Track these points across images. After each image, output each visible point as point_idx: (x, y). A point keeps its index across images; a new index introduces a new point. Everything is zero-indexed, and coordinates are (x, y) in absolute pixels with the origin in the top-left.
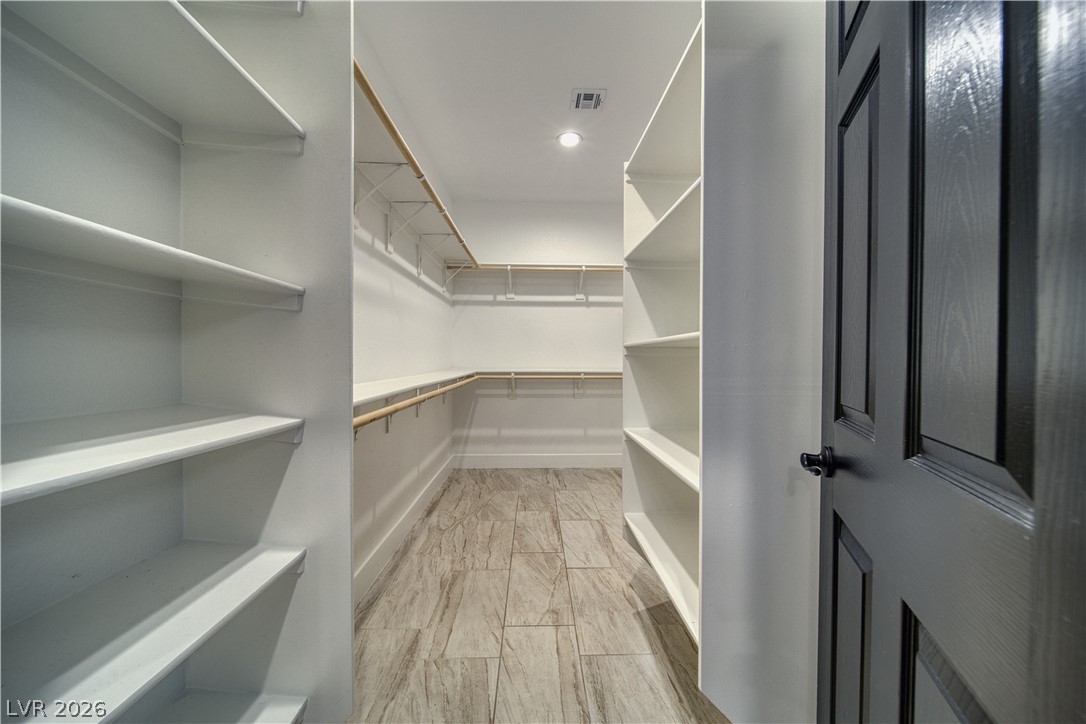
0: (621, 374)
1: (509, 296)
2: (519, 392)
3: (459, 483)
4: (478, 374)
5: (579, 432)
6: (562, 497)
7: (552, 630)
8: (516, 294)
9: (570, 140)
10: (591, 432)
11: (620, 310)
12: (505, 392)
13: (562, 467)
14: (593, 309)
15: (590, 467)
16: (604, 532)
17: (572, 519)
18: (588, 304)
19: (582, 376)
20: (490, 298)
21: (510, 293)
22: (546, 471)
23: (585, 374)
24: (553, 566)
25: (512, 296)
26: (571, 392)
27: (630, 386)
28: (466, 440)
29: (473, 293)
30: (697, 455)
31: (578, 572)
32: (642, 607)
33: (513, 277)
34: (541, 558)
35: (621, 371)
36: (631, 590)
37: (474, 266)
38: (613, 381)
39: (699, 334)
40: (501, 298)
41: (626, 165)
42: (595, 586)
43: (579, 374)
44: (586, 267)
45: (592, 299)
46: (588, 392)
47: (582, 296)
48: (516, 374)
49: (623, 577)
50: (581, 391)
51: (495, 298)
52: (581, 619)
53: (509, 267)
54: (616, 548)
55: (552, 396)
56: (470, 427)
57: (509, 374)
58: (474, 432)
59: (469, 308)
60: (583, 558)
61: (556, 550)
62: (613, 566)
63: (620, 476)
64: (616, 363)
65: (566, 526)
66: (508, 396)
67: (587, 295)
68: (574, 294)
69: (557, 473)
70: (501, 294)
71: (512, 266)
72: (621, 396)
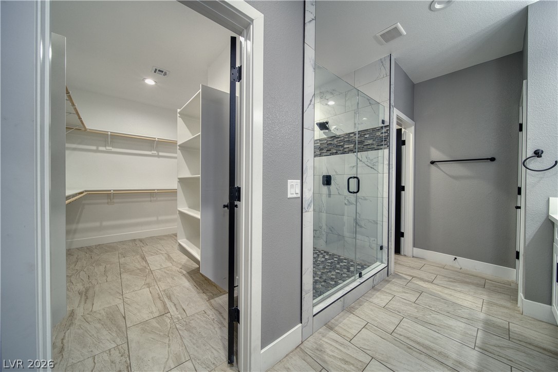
0: (176, 190)
1: (107, 148)
2: (115, 200)
3: (72, 255)
4: (86, 191)
5: (154, 219)
6: (145, 249)
7: (148, 289)
8: (113, 147)
9: (150, 82)
10: (160, 218)
11: (176, 160)
12: (106, 201)
13: (143, 237)
14: (161, 159)
15: (160, 235)
16: (169, 256)
17: (152, 255)
18: (159, 156)
19: (156, 191)
20: (94, 148)
21: (108, 146)
22: (135, 240)
23: (158, 190)
24: (145, 271)
25: (110, 148)
26: (149, 199)
27: (181, 195)
28: (75, 231)
29: (80, 144)
30: (199, 211)
31: (158, 271)
32: (185, 272)
33: (111, 138)
34: (138, 271)
35: (176, 188)
36: (181, 270)
37: (83, 129)
38: (173, 193)
39: (200, 176)
40: (101, 148)
41: (179, 110)
42: (165, 272)
43: (154, 190)
44: (158, 139)
45: (161, 154)
46: (159, 199)
47: (155, 152)
48: (114, 191)
49: (177, 267)
50: (155, 199)
51: (97, 148)
52: (160, 283)
53: (109, 133)
54: (175, 260)
55: (137, 202)
56: (78, 223)
57: (110, 191)
58: (81, 226)
59: (76, 152)
60: (159, 266)
61: (145, 267)
62: (173, 265)
63: (176, 236)
64: (174, 185)
65: (149, 259)
66: (108, 203)
67: (158, 151)
68: (151, 151)
69: (141, 240)
70: (103, 146)
71: (111, 132)
72: (176, 200)
